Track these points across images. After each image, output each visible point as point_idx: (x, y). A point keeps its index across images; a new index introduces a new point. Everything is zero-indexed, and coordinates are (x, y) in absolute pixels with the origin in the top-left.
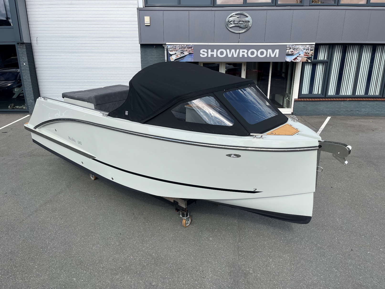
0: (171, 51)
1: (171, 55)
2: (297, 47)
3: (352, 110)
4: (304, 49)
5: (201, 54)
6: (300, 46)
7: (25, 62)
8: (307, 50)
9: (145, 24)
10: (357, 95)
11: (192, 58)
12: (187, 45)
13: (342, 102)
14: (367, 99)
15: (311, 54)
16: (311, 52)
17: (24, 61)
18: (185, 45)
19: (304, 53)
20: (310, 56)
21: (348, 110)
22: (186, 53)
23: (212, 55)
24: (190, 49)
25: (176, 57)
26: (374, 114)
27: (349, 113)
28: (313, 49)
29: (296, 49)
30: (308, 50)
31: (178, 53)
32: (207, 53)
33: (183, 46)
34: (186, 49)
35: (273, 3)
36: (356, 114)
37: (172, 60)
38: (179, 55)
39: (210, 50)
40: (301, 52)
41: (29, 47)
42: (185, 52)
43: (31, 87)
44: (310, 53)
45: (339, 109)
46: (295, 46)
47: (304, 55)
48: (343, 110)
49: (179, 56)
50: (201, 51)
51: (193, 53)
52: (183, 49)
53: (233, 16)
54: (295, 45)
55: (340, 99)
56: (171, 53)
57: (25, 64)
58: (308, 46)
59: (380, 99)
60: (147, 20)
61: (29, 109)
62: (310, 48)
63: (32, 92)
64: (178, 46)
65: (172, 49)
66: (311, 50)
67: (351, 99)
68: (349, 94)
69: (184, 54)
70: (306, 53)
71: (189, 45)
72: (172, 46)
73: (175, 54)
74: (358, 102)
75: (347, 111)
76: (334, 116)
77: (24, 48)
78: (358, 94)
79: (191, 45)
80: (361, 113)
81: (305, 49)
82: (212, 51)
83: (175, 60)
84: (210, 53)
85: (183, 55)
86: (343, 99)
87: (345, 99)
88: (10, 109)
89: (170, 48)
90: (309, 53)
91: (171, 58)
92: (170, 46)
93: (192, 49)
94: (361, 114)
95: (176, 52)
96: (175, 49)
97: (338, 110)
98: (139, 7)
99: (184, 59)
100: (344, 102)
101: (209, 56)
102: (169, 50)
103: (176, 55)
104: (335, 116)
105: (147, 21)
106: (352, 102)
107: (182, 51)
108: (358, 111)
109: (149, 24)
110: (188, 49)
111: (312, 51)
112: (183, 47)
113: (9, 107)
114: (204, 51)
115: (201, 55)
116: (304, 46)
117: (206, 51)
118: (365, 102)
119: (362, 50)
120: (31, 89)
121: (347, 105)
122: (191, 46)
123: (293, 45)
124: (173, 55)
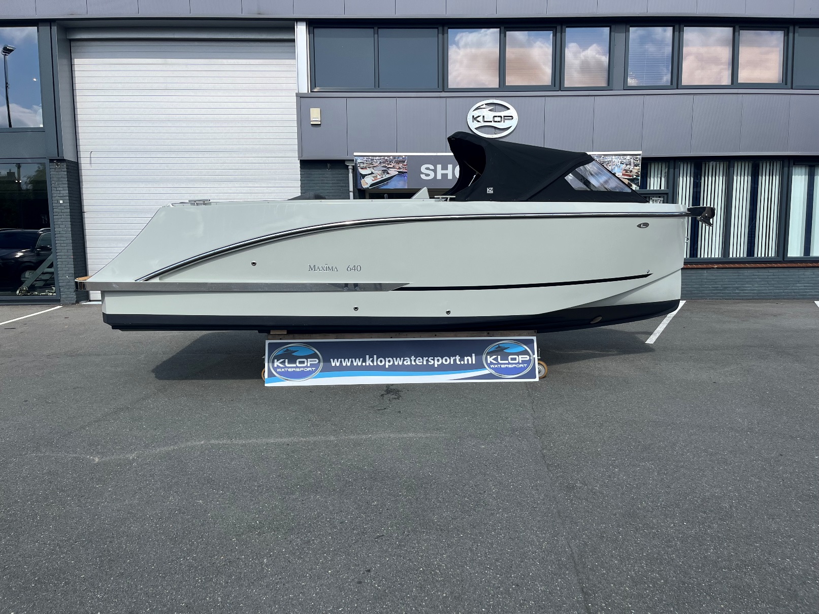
0: (362, 168)
1: (364, 176)
2: (609, 159)
3: (727, 287)
4: (621, 163)
5: (423, 173)
6: (613, 157)
7: (62, 197)
8: (627, 165)
9: (312, 123)
10: (733, 258)
11: (405, 181)
12: (394, 157)
13: (705, 272)
14: (753, 265)
15: (637, 173)
16: (636, 169)
17: (61, 195)
18: (391, 157)
19: (622, 171)
20: (635, 177)
21: (718, 287)
22: (393, 172)
23: (445, 176)
24: (401, 165)
25: (373, 179)
26: (770, 296)
27: (720, 293)
28: (639, 162)
29: (607, 162)
30: (630, 164)
31: (377, 172)
32: (435, 171)
33: (386, 158)
34: (393, 165)
35: (555, 86)
36: (735, 296)
37: (365, 186)
38: (378, 176)
39: (439, 167)
40: (616, 168)
41: (74, 171)
42: (390, 169)
43: (71, 248)
44: (633, 170)
45: (700, 285)
46: (603, 158)
47: (623, 175)
48: (707, 287)
49: (379, 178)
50: (423, 169)
51: (406, 172)
52: (386, 165)
53: (482, 107)
54: (603, 155)
55: (700, 266)
56: (363, 172)
57: (61, 202)
58: (628, 157)
59: (779, 265)
60: (315, 115)
61: (61, 293)
62: (632, 160)
63: (71, 258)
64: (377, 158)
65: (365, 165)
66: (636, 165)
67: (721, 266)
68: (717, 256)
69: (388, 173)
70: (626, 171)
71: (399, 156)
72: (365, 158)
73: (372, 173)
74: (735, 271)
75: (716, 288)
76: (692, 299)
77: (63, 170)
78: (735, 256)
79: (401, 156)
80: (744, 293)
81: (623, 164)
82: (445, 168)
83: (371, 185)
84: (440, 172)
85: (388, 176)
86: (705, 266)
87: (710, 266)
88: (20, 296)
89: (361, 163)
90: (631, 171)
91: (362, 181)
92: (362, 158)
93: (405, 163)
94: (746, 296)
95: (373, 171)
96: (371, 165)
97: (699, 288)
98: (300, 92)
99: (389, 184)
100: (709, 271)
101: (439, 177)
102: (359, 165)
103: (373, 175)
104: (694, 299)
105: (315, 117)
106: (723, 271)
107: (385, 169)
108: (737, 288)
109: (319, 123)
110: (397, 165)
111: (638, 168)
112: (386, 161)
113: (18, 292)
114: (428, 169)
115: (423, 176)
116: (621, 157)
117: (432, 167)
118: (750, 271)
119: (731, 169)
120: (71, 253)
121: (714, 278)
122: (403, 158)
123: (600, 156)
124: (366, 175)
